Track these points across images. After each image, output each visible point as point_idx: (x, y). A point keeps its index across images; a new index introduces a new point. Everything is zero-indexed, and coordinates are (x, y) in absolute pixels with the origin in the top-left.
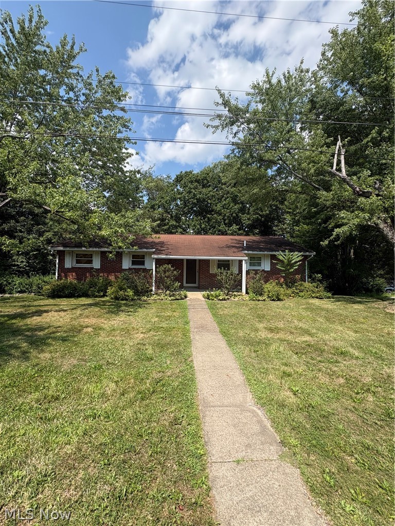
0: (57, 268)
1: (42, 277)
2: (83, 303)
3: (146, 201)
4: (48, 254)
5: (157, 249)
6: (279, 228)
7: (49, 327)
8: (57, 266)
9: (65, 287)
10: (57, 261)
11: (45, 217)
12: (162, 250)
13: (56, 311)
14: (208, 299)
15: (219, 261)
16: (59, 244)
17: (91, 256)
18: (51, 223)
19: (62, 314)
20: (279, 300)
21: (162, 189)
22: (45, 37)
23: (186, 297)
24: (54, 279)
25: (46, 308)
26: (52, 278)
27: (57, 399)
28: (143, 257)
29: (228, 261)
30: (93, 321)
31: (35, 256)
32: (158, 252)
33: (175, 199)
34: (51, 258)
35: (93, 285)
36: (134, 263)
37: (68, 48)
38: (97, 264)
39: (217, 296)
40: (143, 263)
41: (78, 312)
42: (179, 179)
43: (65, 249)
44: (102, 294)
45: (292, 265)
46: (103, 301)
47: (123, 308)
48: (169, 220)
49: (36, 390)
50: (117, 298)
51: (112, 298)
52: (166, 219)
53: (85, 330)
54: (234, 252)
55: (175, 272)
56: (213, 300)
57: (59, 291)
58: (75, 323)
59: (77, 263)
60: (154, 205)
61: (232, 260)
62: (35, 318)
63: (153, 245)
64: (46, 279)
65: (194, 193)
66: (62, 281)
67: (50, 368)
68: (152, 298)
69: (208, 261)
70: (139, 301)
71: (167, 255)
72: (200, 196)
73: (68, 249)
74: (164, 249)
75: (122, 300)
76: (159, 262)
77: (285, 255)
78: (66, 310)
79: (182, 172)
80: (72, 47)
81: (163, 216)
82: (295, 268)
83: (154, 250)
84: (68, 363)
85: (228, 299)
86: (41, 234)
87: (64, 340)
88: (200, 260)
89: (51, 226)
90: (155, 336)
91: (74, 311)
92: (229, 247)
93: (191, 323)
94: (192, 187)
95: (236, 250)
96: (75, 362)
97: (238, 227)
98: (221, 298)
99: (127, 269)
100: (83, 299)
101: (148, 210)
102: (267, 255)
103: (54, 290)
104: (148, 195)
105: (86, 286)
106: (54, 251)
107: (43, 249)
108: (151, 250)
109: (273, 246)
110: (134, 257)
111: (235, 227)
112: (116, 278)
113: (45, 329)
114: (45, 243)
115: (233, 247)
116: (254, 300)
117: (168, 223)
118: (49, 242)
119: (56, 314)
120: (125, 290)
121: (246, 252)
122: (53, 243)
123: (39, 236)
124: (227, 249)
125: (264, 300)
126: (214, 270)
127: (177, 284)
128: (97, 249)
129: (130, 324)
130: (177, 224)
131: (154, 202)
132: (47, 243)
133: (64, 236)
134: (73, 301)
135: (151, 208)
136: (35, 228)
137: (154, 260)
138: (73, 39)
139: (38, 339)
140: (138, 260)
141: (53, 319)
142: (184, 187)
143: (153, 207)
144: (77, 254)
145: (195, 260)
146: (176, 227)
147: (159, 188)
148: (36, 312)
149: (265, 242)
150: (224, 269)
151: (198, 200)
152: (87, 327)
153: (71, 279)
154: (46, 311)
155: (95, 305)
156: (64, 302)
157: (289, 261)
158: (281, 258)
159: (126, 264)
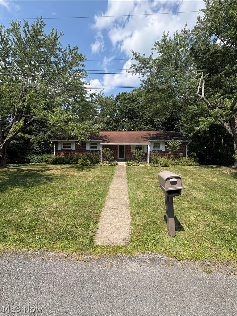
0: (55, 150)
1: (47, 155)
2: (67, 166)
3: (100, 112)
4: (49, 143)
5: (103, 140)
6: (180, 125)
7: (53, 175)
8: (54, 149)
9: (59, 159)
10: (54, 147)
11: (47, 123)
12: (105, 140)
13: (56, 169)
14: (128, 165)
15: (136, 146)
16: (55, 138)
17: (70, 144)
18: (50, 126)
19: (58, 170)
20: (166, 166)
21: (108, 104)
22: (44, 32)
23: (117, 164)
24: (53, 156)
25: (51, 168)
26: (52, 156)
27: (58, 194)
28: (96, 144)
29: (142, 146)
30: (71, 173)
31: (43, 144)
32: (104, 141)
33: (116, 110)
34: (51, 145)
35: (71, 158)
36: (91, 147)
37: (54, 35)
38: (73, 148)
39: (132, 164)
40: (96, 147)
41: (65, 170)
42: (118, 98)
43: (57, 141)
44: (76, 163)
45: (175, 148)
46: (76, 166)
47: (85, 169)
48: (112, 123)
49: (51, 192)
50: (83, 165)
51: (80, 165)
52: (111, 122)
53: (68, 176)
54: (144, 141)
55: (111, 152)
56: (130, 166)
57: (56, 161)
58: (64, 174)
59: (64, 148)
60: (104, 114)
61: (144, 145)
62: (47, 172)
63: (101, 137)
64: (49, 156)
65: (127, 106)
66: (57, 156)
67: (55, 187)
68: (100, 165)
69: (130, 146)
70: (93, 166)
71: (107, 143)
72: (130, 108)
73: (59, 140)
74: (107, 139)
75: (85, 165)
76: (104, 147)
77: (172, 142)
78: (60, 169)
79: (120, 93)
80: (56, 35)
81: (109, 120)
82: (176, 149)
83: (101, 140)
84: (62, 186)
85: (139, 165)
86: (45, 132)
87: (60, 179)
88: (126, 146)
89: (50, 128)
90: (97, 179)
91: (63, 169)
92: (142, 138)
93: (115, 175)
94: (125, 102)
95: (145, 139)
96: (64, 186)
97: (151, 126)
98: (134, 165)
99: (88, 151)
100: (67, 165)
101: (101, 117)
102: (163, 142)
103: (54, 161)
104: (101, 108)
105: (68, 159)
106: (53, 141)
107: (46, 140)
108: (100, 140)
109: (168, 137)
110: (91, 144)
111: (150, 126)
112: (83, 155)
113: (52, 175)
114: (47, 137)
115: (144, 137)
116: (152, 166)
117: (112, 124)
118: (49, 136)
119: (56, 170)
120: (87, 160)
121: (151, 140)
122: (51, 137)
123: (44, 134)
124: (140, 139)
125: (158, 166)
126: (133, 151)
127: (112, 158)
128: (73, 140)
129: (87, 175)
130: (117, 125)
131: (104, 112)
132: (48, 137)
133: (57, 133)
134: (63, 166)
135: (103, 116)
136: (42, 129)
137: (101, 146)
138: (56, 30)
139: (50, 178)
140: (94, 145)
141: (55, 172)
142: (121, 102)
143: (103, 115)
144: (63, 143)
145: (124, 145)
146: (116, 126)
147: (107, 104)
148: (47, 170)
149: (165, 135)
150: (137, 150)
151: (129, 110)
152: (69, 175)
153: (61, 155)
154: (52, 169)
155: (73, 167)
156: (59, 166)
157: (174, 145)
158: (170, 144)
159: (88, 148)
